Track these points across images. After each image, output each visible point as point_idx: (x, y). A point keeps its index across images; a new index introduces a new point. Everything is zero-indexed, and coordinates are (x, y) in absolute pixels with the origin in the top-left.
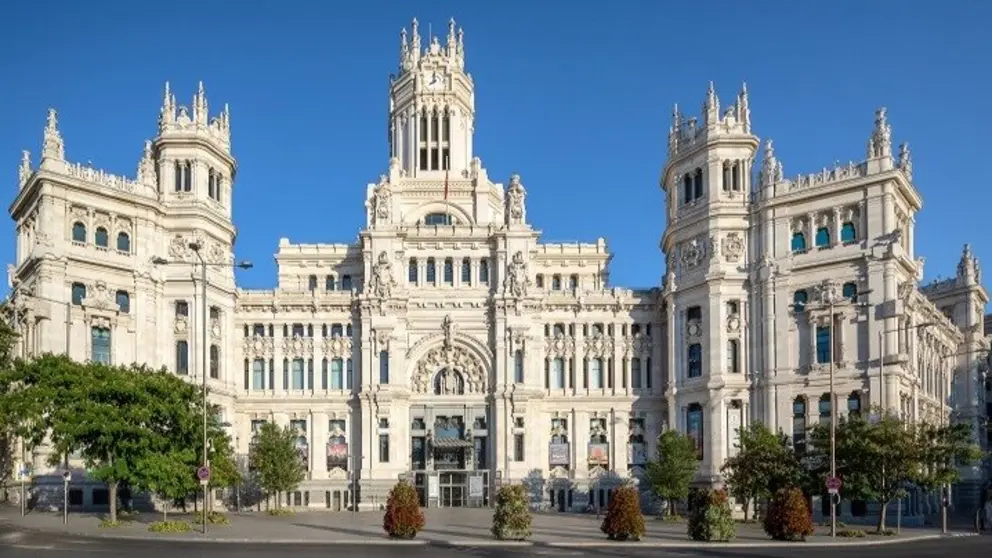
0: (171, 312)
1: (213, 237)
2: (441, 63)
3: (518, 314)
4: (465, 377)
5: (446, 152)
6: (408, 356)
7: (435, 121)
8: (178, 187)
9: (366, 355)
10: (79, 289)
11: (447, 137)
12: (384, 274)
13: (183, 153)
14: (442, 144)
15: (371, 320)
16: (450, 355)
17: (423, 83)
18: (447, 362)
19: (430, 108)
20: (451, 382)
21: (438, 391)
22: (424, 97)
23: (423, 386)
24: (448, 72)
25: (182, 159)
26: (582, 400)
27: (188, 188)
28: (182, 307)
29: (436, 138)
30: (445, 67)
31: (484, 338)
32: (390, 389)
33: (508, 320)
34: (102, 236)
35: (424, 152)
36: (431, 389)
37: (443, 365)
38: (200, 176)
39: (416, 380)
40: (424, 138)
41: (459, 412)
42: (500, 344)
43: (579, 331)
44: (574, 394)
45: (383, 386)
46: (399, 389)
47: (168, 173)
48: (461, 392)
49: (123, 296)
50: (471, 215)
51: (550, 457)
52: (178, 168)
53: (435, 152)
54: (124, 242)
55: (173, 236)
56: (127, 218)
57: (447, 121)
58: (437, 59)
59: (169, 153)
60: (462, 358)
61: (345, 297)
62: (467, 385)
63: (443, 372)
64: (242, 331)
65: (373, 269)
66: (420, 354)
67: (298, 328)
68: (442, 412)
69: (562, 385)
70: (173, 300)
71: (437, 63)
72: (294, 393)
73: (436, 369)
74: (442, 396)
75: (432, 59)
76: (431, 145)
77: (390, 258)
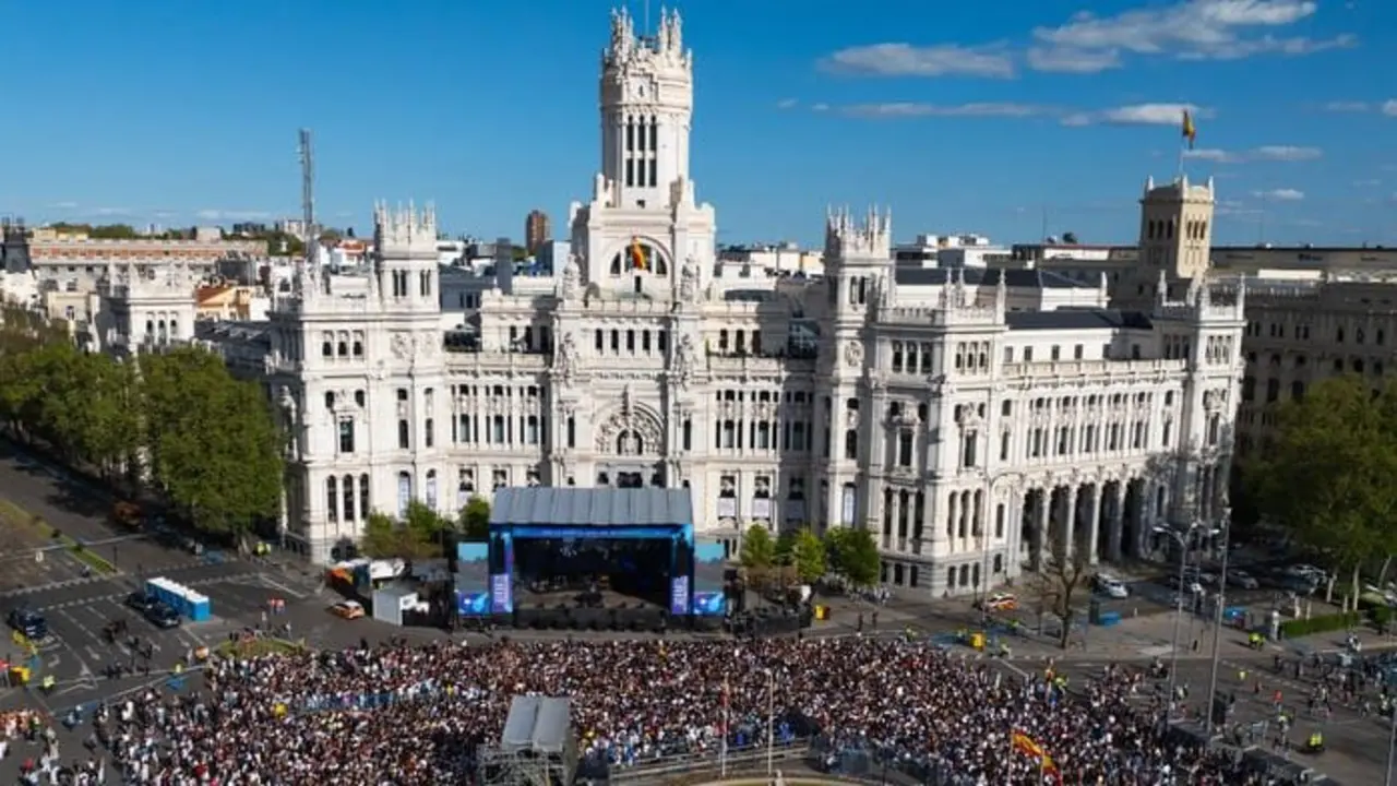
0: (394, 398)
1: (424, 330)
2: (648, 71)
3: (686, 389)
4: (644, 439)
5: (653, 163)
6: (592, 422)
7: (642, 128)
8: (396, 294)
9: (555, 422)
10: (330, 398)
11: (654, 147)
12: (570, 352)
13: (399, 265)
14: (649, 155)
15: (559, 392)
16: (630, 420)
17: (628, 90)
18: (627, 425)
19: (636, 120)
20: (631, 443)
21: (619, 451)
22: (630, 108)
23: (606, 446)
24: (655, 80)
25: (398, 269)
26: (747, 462)
27: (404, 294)
28: (402, 394)
29: (642, 147)
30: (651, 76)
31: (657, 405)
32: (575, 452)
33: (677, 394)
34: (343, 350)
35: (630, 163)
36: (614, 450)
37: (624, 427)
38: (414, 282)
39: (600, 442)
40: (630, 148)
41: (638, 470)
42: (671, 415)
43: (747, 398)
44: (741, 453)
45: (570, 450)
46: (584, 453)
47: (388, 280)
48: (640, 451)
49: (360, 396)
50: (670, 250)
51: (719, 511)
52: (395, 276)
53: (642, 162)
54: (358, 349)
55: (393, 335)
56: (360, 332)
57: (654, 129)
58: (644, 65)
59: (388, 265)
60: (640, 423)
61: (537, 361)
62: (645, 447)
63: (624, 434)
64: (449, 391)
65: (561, 347)
66: (603, 419)
67: (498, 390)
68: (623, 469)
69: (731, 446)
70: (397, 387)
71: (643, 69)
72: (495, 447)
73: (617, 432)
74: (623, 457)
75: (638, 65)
76: (638, 154)
77: (575, 337)
